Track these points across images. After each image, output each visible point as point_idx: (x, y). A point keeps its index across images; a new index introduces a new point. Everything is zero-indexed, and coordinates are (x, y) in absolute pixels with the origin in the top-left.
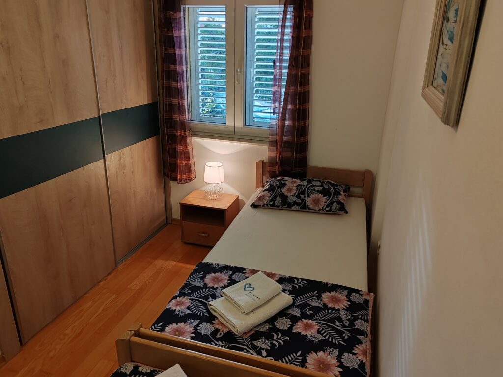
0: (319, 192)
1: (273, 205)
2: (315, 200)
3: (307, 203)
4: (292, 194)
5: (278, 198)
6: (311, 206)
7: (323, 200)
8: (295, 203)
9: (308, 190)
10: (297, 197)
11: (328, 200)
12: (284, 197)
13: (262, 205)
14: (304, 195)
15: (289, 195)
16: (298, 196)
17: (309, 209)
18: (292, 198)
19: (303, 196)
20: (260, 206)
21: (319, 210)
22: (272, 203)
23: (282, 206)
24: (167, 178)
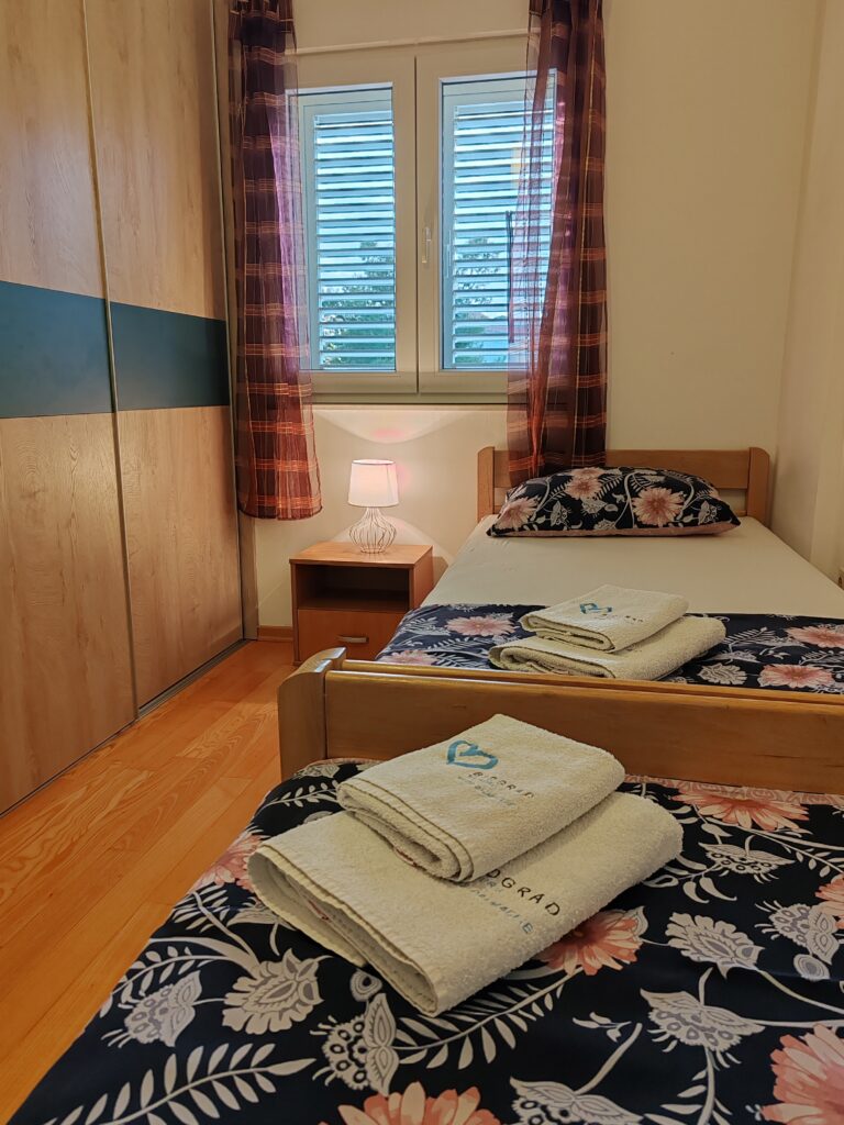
0: (658, 485)
1: (546, 526)
2: (654, 500)
3: (633, 511)
4: (592, 494)
5: (557, 507)
6: (645, 518)
7: (674, 502)
8: (603, 514)
9: (629, 484)
10: (604, 499)
11: (686, 499)
12: (573, 505)
13: (516, 527)
14: (624, 493)
15: (583, 498)
16: (608, 498)
17: (641, 525)
18: (592, 505)
19: (620, 497)
20: (513, 530)
21: (666, 526)
22: (541, 520)
23: (569, 525)
24: (244, 518)
